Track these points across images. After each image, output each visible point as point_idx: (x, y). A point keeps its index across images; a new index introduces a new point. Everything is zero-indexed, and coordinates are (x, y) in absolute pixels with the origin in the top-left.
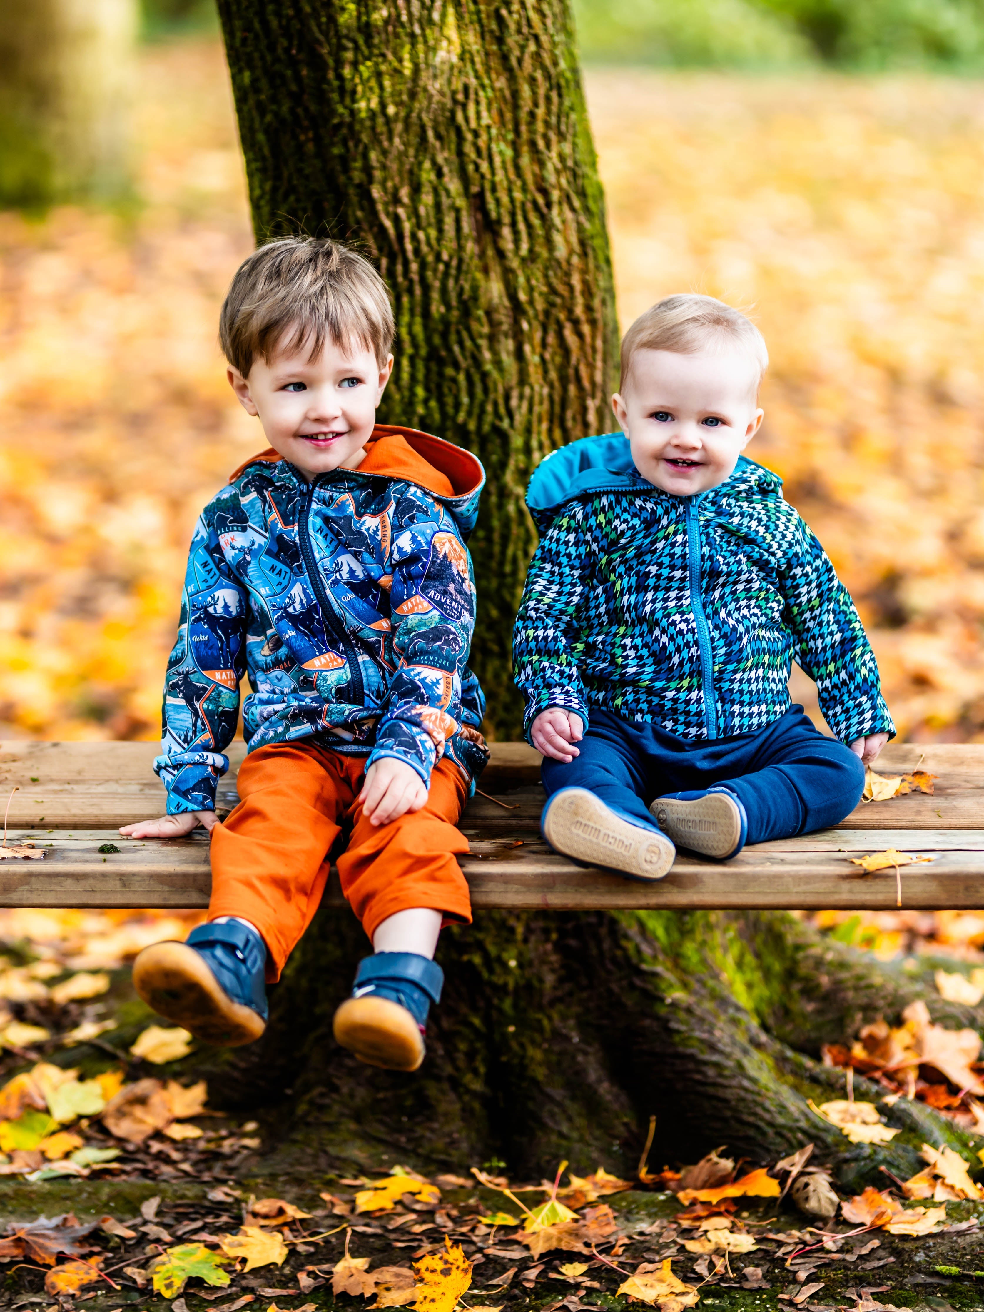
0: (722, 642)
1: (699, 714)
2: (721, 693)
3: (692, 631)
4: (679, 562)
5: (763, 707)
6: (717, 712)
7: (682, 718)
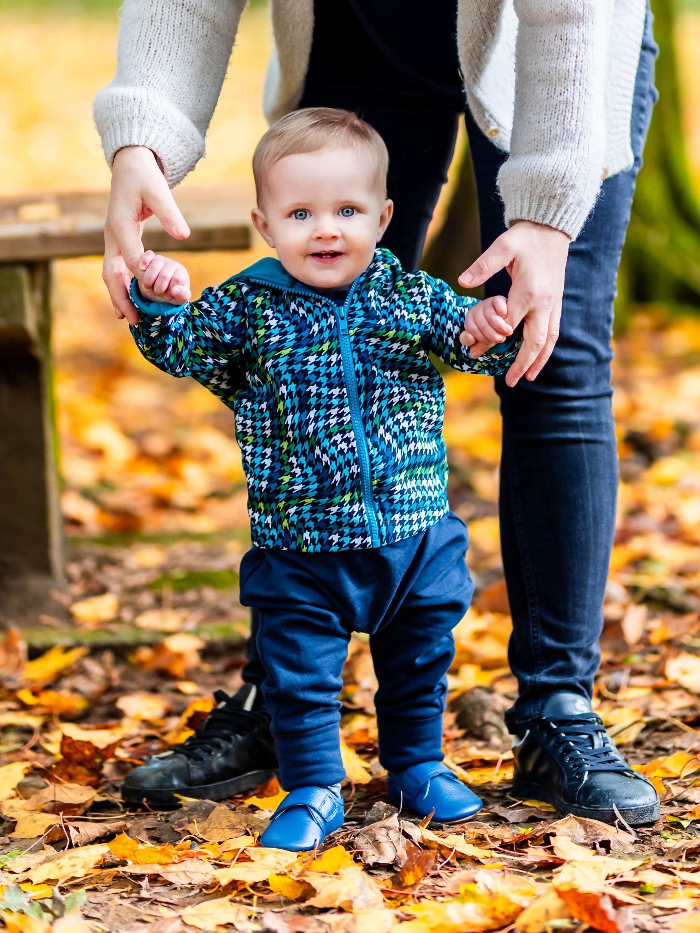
0: (380, 459)
1: (362, 525)
2: (380, 503)
3: (352, 450)
4: (336, 380)
5: (422, 514)
6: (379, 521)
7: (347, 530)
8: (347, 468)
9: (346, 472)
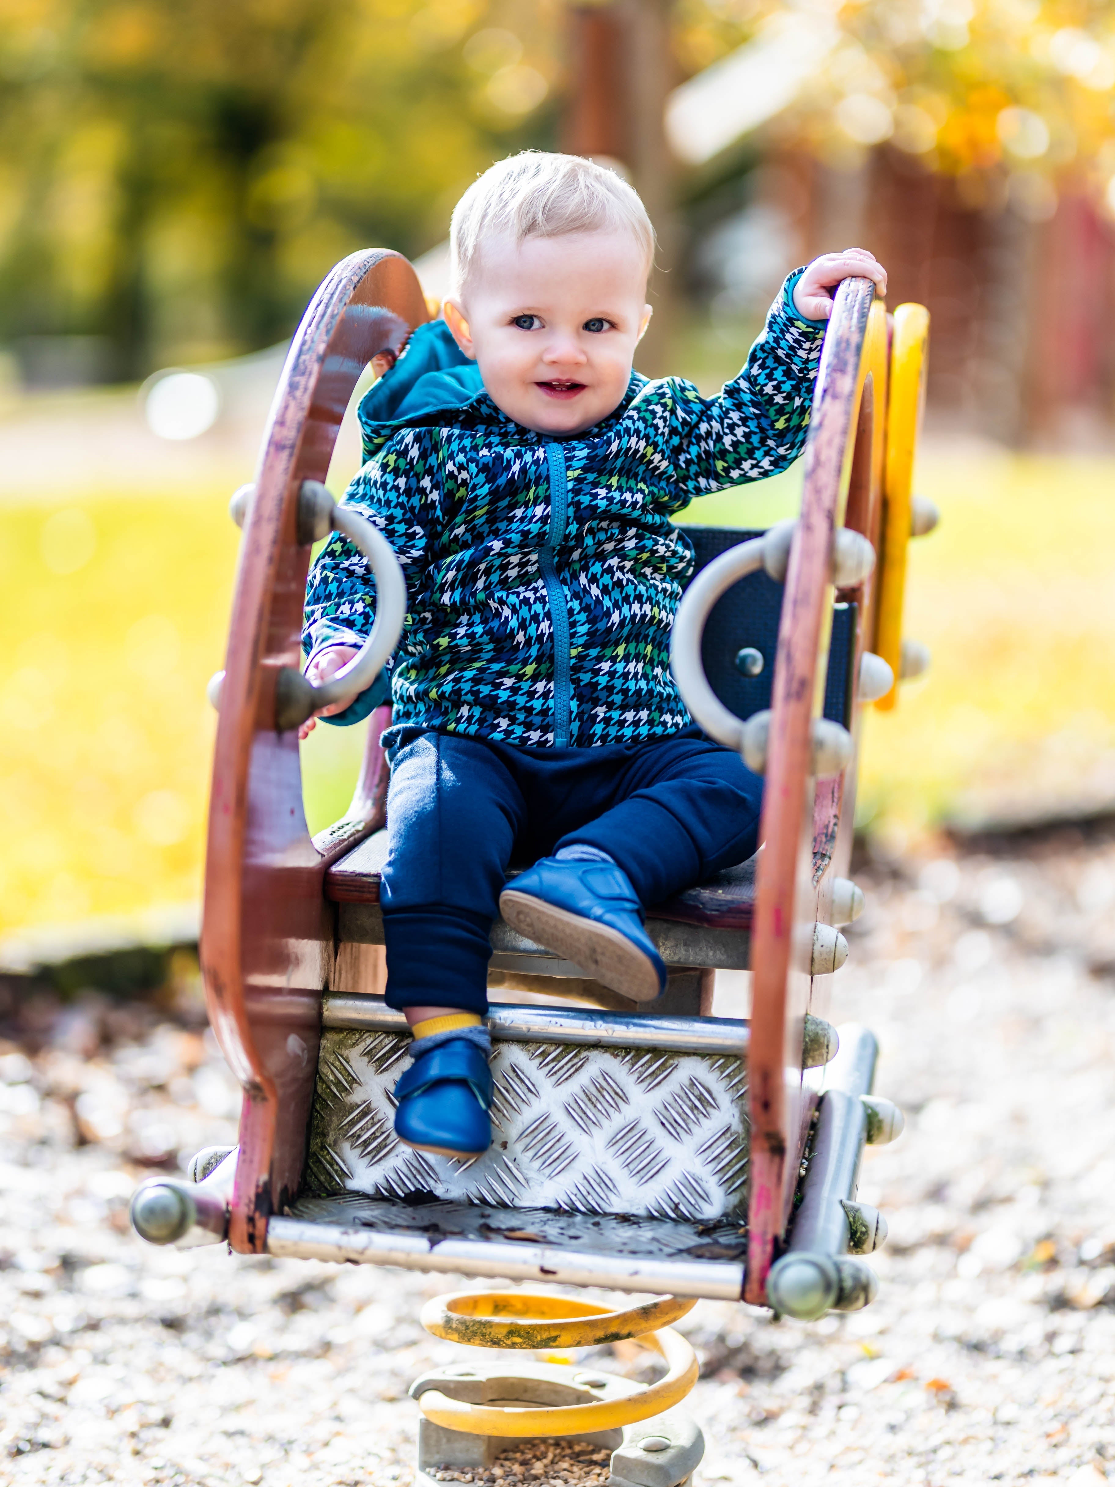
0: (583, 617)
1: (545, 713)
2: (578, 687)
5: (644, 714)
6: (571, 713)
8: (534, 626)
9: (532, 630)
